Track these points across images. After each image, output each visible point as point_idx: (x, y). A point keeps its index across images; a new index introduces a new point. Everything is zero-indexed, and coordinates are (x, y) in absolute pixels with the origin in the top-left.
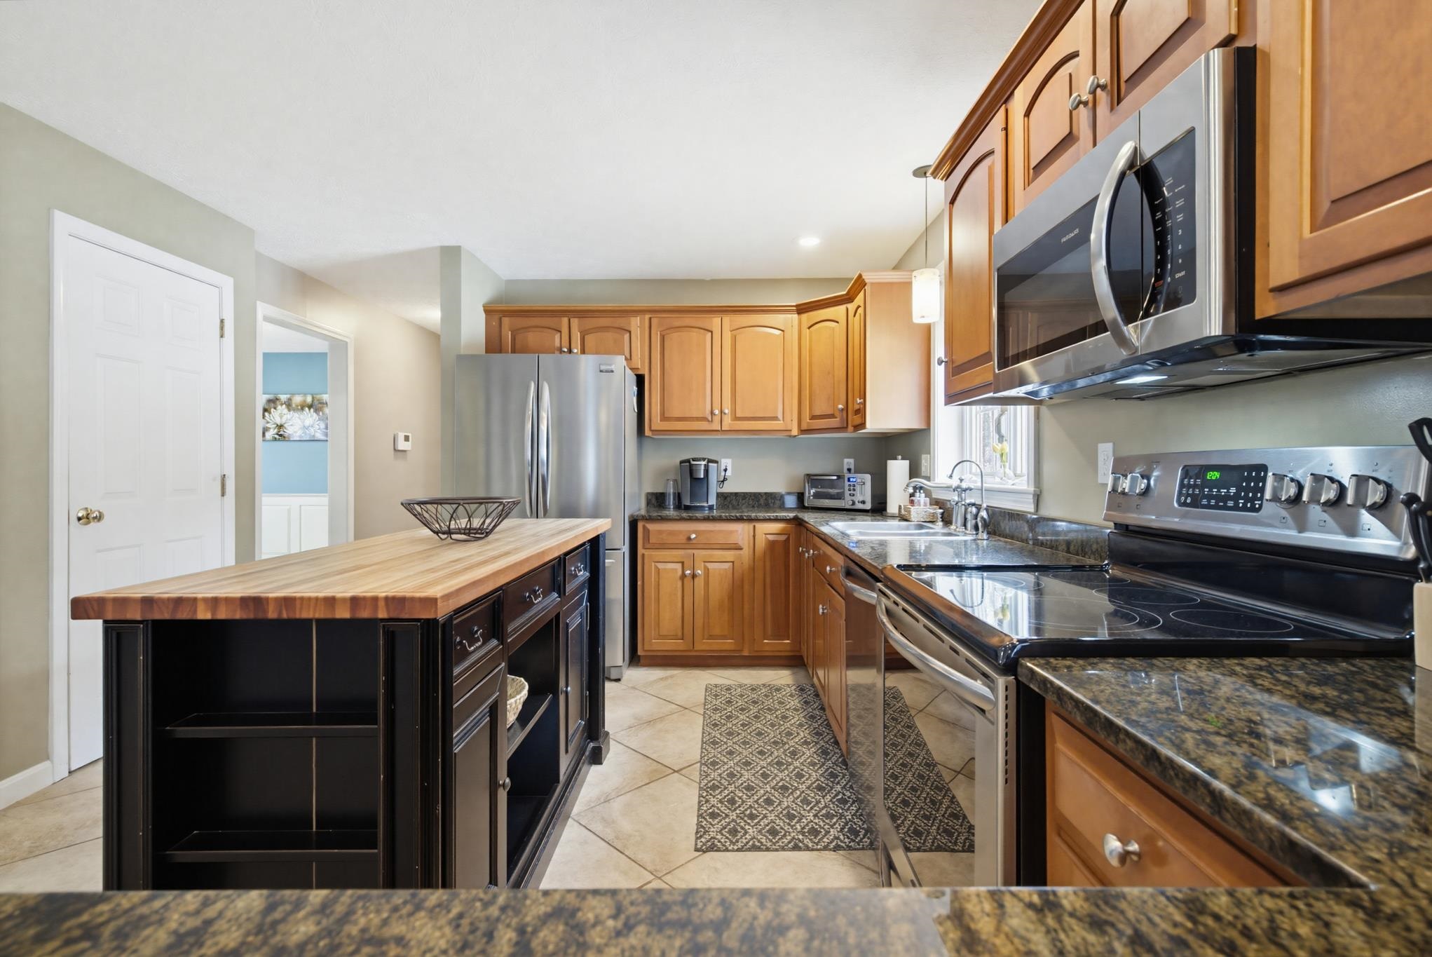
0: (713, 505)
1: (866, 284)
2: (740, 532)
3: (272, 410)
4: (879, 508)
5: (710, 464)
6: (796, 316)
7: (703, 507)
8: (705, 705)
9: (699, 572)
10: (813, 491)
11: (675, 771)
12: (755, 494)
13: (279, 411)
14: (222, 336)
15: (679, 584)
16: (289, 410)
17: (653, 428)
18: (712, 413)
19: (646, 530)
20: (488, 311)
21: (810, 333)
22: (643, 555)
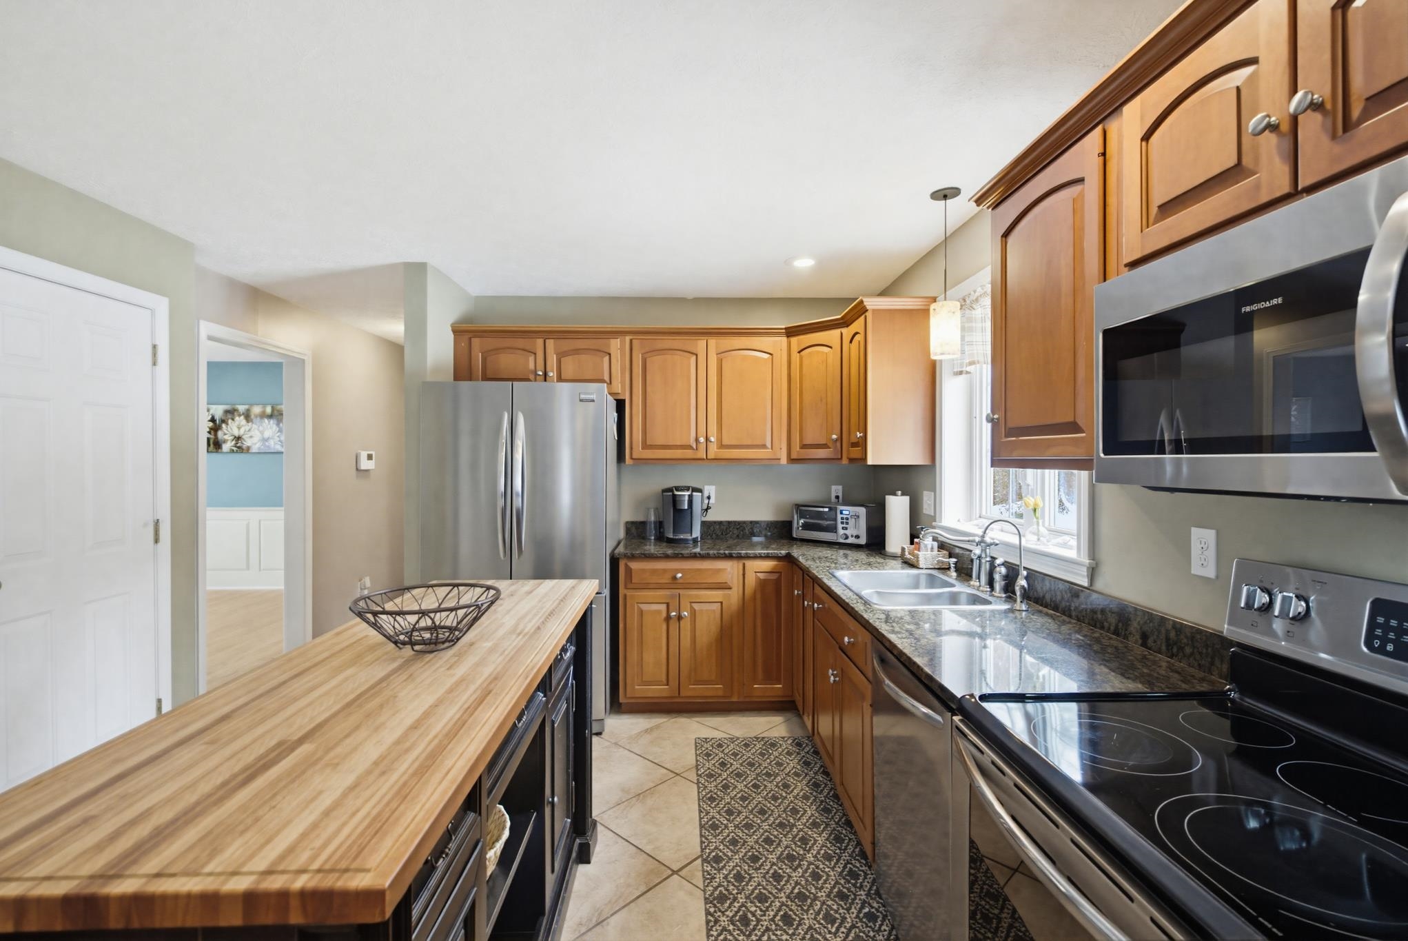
0: (697, 537)
1: (867, 310)
2: (729, 570)
3: (230, 421)
4: (876, 543)
5: (694, 494)
6: (785, 339)
7: (687, 540)
8: (698, 770)
9: (686, 613)
10: (802, 521)
11: (674, 872)
12: (739, 523)
13: (237, 423)
14: (154, 364)
15: (664, 626)
16: (248, 422)
17: (634, 457)
18: (697, 440)
19: (629, 571)
20: (457, 331)
21: (801, 358)
22: (625, 596)
